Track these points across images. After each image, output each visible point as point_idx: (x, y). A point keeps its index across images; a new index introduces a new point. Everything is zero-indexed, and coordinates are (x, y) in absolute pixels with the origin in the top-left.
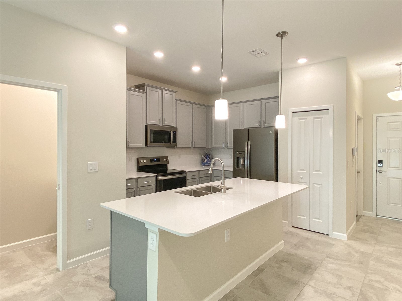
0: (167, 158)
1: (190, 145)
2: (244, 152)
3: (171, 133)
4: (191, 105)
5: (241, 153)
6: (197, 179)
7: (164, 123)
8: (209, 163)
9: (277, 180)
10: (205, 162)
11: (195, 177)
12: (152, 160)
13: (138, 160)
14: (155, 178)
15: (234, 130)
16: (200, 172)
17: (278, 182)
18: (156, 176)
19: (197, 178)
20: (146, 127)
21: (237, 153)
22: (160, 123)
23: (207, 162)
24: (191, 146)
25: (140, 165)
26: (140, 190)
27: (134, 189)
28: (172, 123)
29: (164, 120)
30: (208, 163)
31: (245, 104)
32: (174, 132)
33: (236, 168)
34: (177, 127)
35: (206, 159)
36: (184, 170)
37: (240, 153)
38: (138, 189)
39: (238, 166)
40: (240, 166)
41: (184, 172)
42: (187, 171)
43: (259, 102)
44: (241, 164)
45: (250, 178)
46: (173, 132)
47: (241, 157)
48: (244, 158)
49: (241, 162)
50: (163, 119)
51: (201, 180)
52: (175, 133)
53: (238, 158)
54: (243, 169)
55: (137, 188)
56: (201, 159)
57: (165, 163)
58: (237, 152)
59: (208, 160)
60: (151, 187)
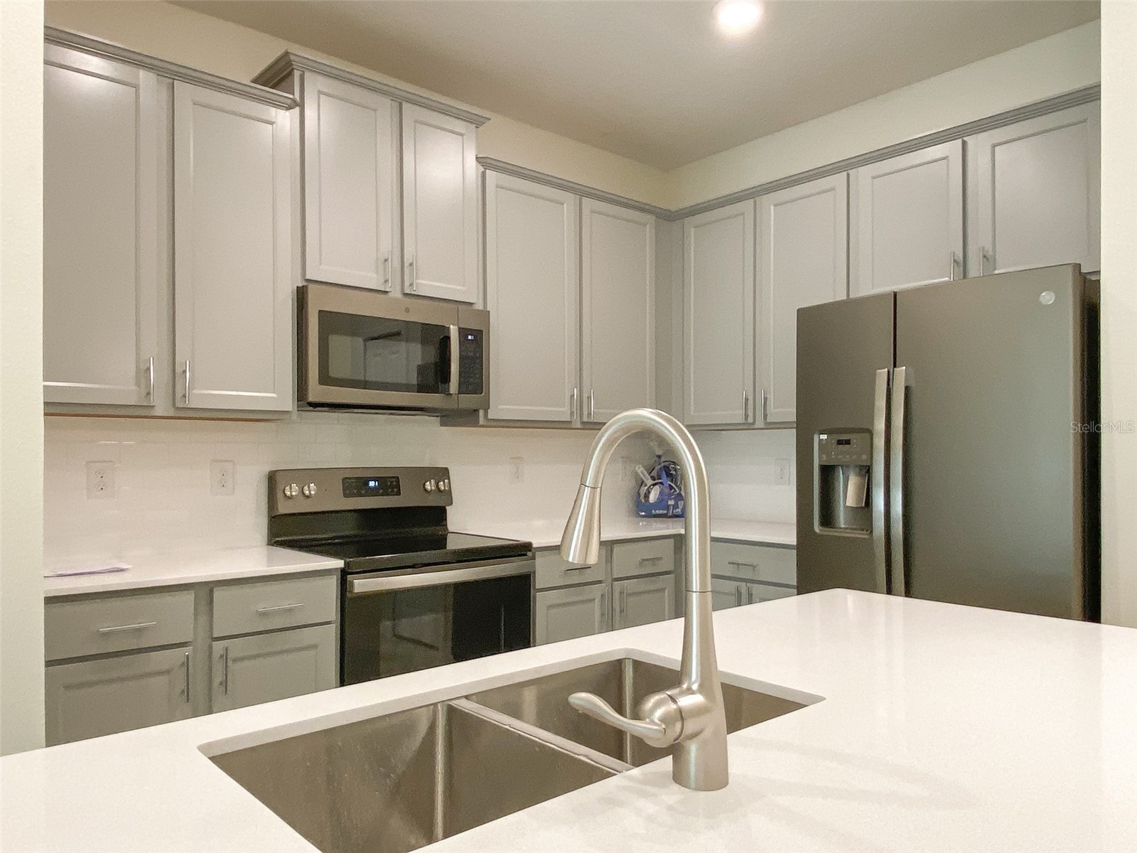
0: (443, 473)
1: (566, 409)
2: (870, 432)
3: (449, 338)
4: (570, 198)
5: (848, 442)
6: (597, 591)
7: (411, 285)
8: (671, 502)
9: (1092, 612)
10: (653, 497)
11: (588, 576)
12: (356, 484)
13: (273, 481)
14: (333, 583)
15: (801, 312)
16: (617, 549)
17: (1100, 623)
18: (344, 573)
19: (600, 582)
20: (301, 296)
21: (820, 440)
22: (386, 281)
23: (661, 502)
24: (572, 413)
25: (284, 508)
26: (225, 657)
27: (187, 651)
28: (464, 289)
29: (411, 265)
30: (668, 507)
31: (865, 173)
32: (471, 331)
33: (817, 528)
34: (488, 309)
35: (657, 487)
36: (523, 538)
37: (840, 442)
38: (218, 647)
39: (828, 518)
40: (842, 519)
41: (522, 550)
42: (536, 543)
43: (952, 149)
44: (847, 504)
45: (908, 593)
46: (463, 332)
47: (845, 467)
48: (867, 471)
49: (848, 493)
50: (406, 264)
51: (621, 593)
52: (476, 340)
53: (828, 472)
54: (863, 535)
55: (210, 647)
56: (629, 484)
57: (431, 501)
58: (824, 437)
59: (667, 491)
60: (307, 636)
